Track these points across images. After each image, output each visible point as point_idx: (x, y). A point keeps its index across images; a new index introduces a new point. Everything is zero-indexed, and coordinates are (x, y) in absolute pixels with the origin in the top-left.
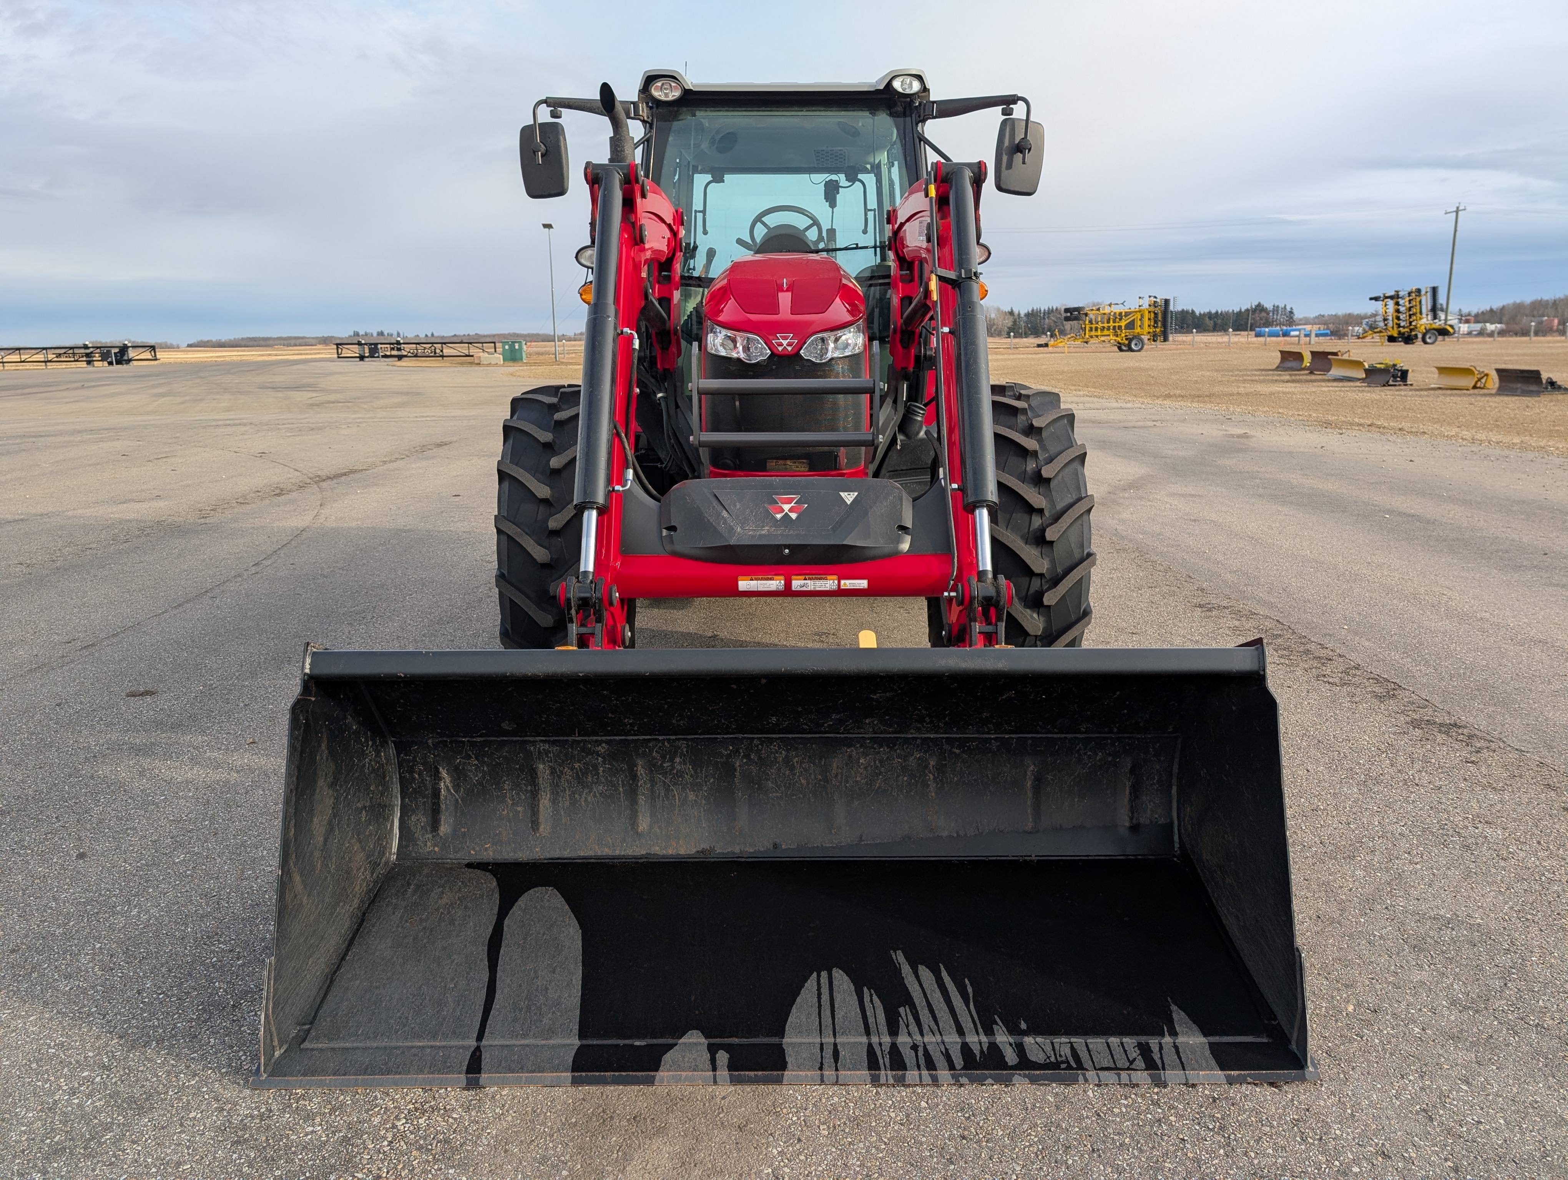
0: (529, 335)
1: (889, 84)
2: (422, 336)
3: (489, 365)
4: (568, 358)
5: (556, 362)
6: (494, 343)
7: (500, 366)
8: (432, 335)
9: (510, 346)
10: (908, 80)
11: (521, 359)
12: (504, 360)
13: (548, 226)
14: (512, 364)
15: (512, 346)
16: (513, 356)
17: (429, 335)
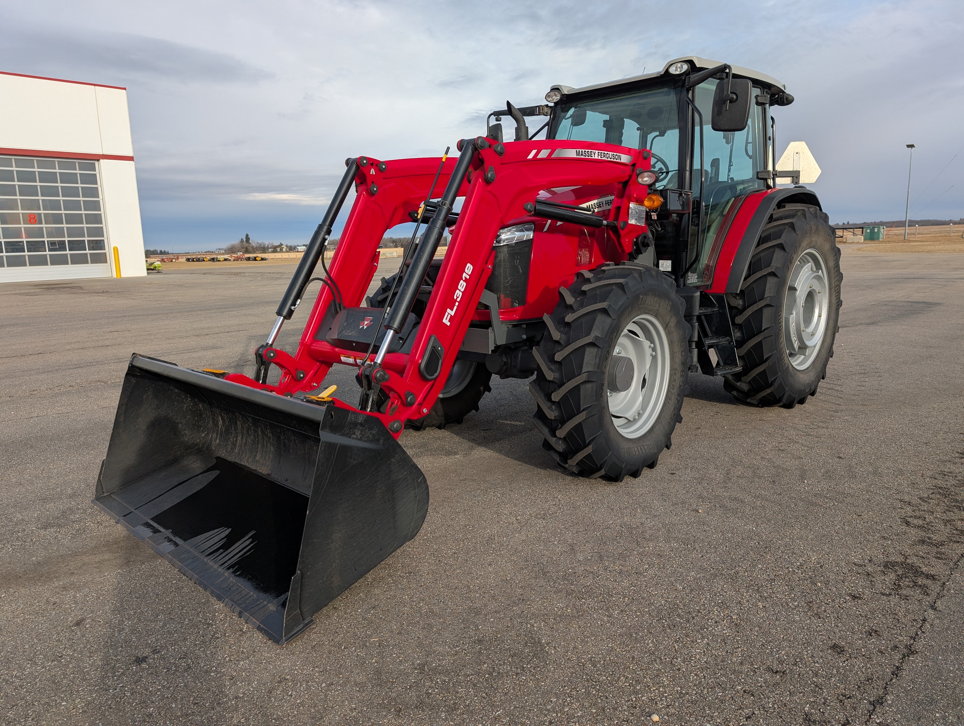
0: (921, 221)
1: (667, 71)
2: (841, 224)
3: (853, 243)
4: (918, 237)
5: (904, 240)
6: (862, 228)
7: (862, 243)
8: (848, 223)
9: (871, 230)
10: (679, 65)
11: (878, 239)
12: (865, 239)
13: (911, 146)
14: (870, 242)
15: (872, 231)
16: (872, 237)
17: (846, 223)
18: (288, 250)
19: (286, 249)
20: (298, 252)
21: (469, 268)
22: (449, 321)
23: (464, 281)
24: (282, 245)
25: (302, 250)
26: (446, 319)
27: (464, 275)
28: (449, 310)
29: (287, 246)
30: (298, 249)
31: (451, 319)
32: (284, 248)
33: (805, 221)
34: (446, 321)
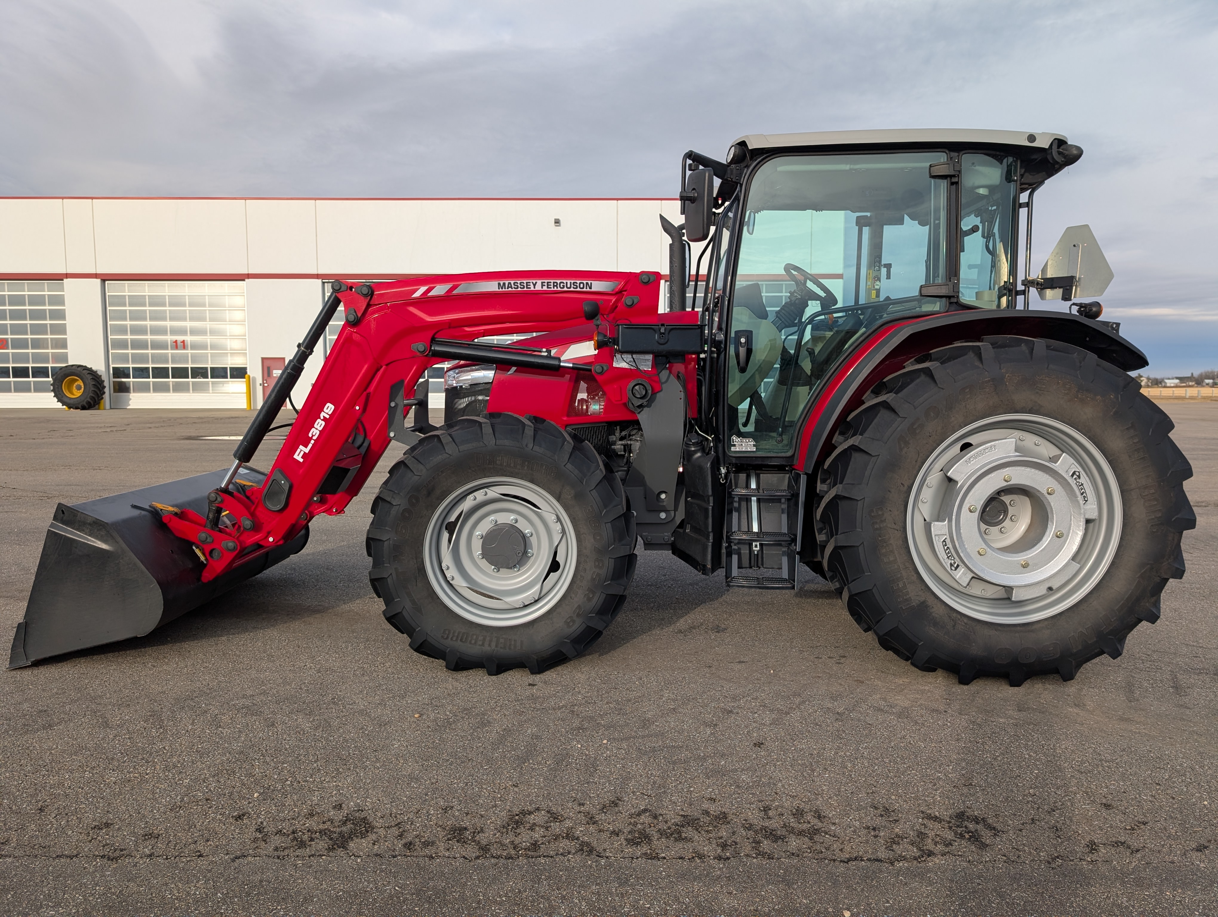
18: (1150, 384)
19: (1147, 383)
20: (1165, 387)
21: (329, 408)
22: (302, 457)
23: (322, 420)
24: (1142, 377)
25: (1172, 385)
26: (298, 455)
27: (322, 415)
28: (301, 447)
29: (1148, 379)
30: (1166, 383)
31: (305, 456)
32: (1144, 381)
33: (981, 366)
34: (298, 457)
